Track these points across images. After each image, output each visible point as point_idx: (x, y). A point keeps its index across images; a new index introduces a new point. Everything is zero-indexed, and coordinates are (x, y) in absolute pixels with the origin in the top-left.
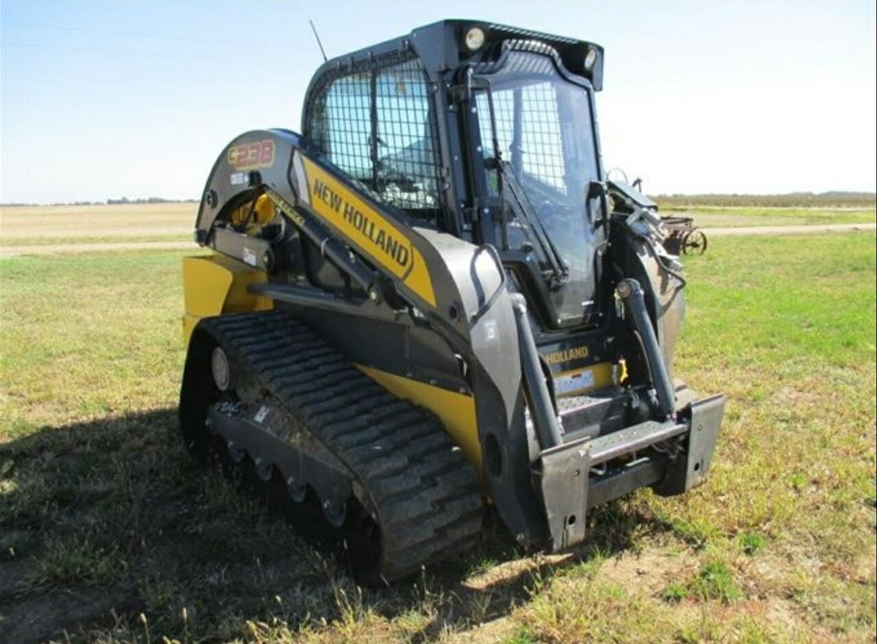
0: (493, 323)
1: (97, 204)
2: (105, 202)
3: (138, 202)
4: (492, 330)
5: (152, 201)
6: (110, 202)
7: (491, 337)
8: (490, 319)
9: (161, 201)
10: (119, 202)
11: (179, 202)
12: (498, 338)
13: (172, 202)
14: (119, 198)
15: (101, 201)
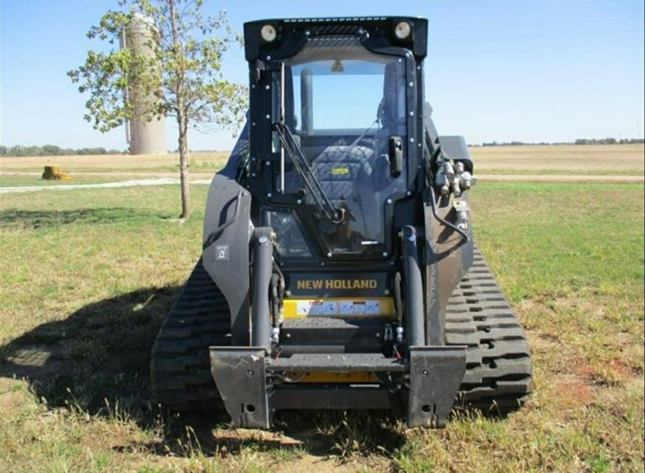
0: (226, 248)
1: (476, 146)
2: (481, 144)
3: (504, 145)
4: (223, 252)
5: (514, 144)
6: (485, 145)
7: (221, 257)
8: (224, 243)
9: (521, 144)
10: (490, 145)
11: (533, 144)
12: (228, 259)
13: (528, 144)
14: (491, 142)
15: (479, 144)
